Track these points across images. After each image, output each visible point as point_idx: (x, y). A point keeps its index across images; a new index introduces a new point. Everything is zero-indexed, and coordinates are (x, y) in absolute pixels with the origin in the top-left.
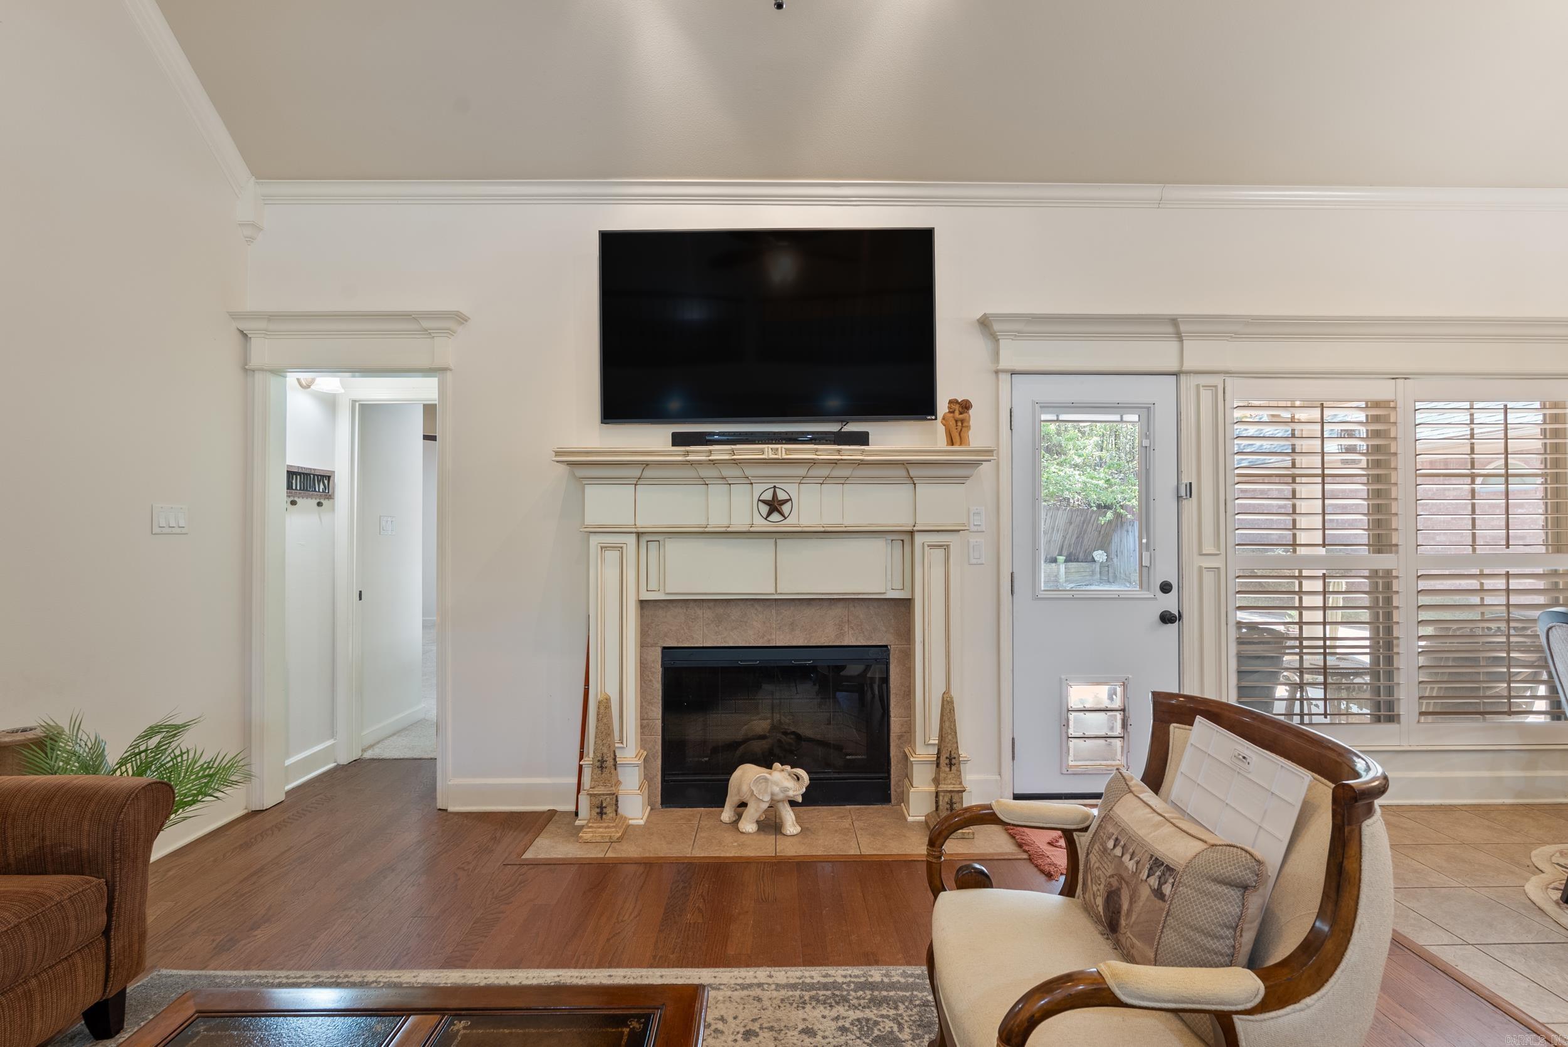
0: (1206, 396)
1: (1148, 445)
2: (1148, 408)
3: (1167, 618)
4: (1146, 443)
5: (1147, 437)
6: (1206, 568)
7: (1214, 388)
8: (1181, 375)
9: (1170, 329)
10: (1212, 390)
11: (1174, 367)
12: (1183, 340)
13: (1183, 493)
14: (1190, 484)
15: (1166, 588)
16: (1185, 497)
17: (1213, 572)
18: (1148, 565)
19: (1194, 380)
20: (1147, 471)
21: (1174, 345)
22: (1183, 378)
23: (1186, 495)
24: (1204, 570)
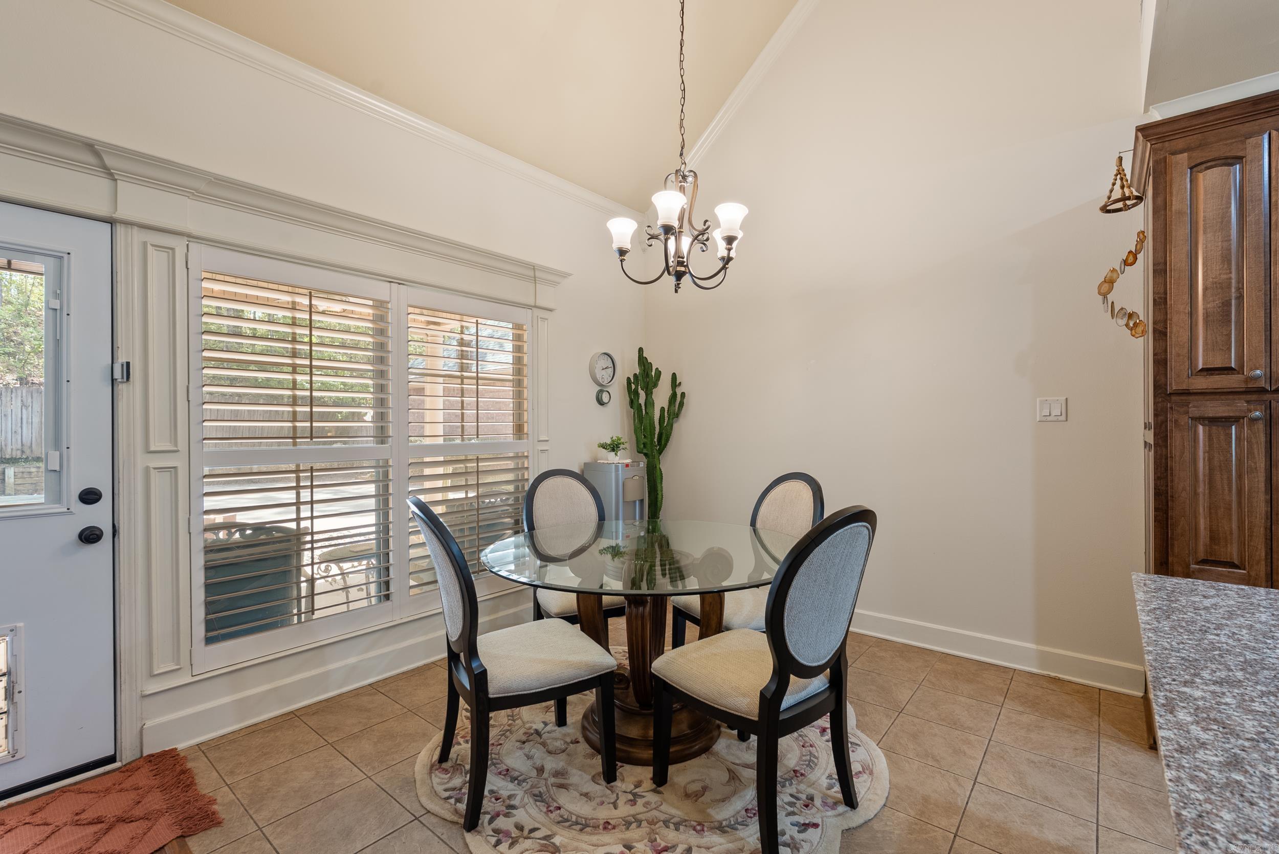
0: (157, 260)
1: (58, 307)
2: (61, 258)
3: (90, 536)
4: (56, 304)
5: (58, 296)
6: (155, 468)
7: (170, 251)
8: (118, 225)
9: (91, 159)
10: (168, 252)
11: (103, 210)
12: (116, 180)
13: (118, 375)
14: (128, 364)
15: (90, 497)
16: (120, 380)
17: (169, 473)
18: (58, 468)
19: (138, 236)
20: (58, 343)
21: (104, 184)
22: (120, 230)
23: (123, 378)
24: (154, 474)
